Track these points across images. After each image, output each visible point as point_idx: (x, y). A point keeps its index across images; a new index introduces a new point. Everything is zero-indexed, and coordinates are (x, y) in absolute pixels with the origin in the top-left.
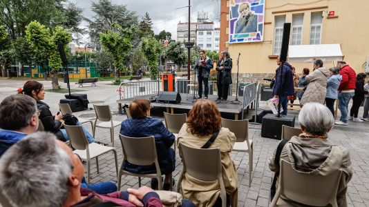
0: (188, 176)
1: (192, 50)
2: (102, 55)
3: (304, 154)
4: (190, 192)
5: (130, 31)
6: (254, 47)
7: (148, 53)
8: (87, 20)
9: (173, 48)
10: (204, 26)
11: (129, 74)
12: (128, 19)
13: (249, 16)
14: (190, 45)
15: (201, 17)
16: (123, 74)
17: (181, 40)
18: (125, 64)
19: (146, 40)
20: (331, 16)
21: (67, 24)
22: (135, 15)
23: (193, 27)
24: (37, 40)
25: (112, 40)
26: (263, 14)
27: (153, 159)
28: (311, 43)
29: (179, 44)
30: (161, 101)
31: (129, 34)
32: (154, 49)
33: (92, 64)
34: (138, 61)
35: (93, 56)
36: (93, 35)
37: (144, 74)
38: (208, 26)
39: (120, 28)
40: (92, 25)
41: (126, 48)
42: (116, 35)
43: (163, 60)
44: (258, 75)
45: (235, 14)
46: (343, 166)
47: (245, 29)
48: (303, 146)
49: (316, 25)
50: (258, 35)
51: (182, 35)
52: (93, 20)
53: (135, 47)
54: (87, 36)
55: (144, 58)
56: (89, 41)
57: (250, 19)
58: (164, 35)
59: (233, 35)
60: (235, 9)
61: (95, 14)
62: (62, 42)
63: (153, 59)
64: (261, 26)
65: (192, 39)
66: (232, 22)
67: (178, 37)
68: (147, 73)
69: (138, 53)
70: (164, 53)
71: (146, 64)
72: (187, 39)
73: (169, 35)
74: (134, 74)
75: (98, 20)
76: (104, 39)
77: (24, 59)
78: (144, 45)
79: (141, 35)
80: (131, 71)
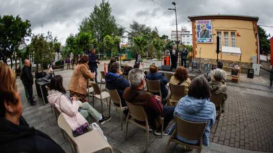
0: (172, 97)
1: (179, 45)
2: (133, 48)
3: (213, 87)
4: (172, 102)
5: (148, 36)
6: (209, 45)
7: (156, 46)
8: (127, 32)
9: (169, 43)
10: (185, 33)
11: (146, 57)
12: (147, 30)
13: (205, 30)
14: (178, 42)
15: (183, 28)
16: (144, 57)
17: (174, 39)
18: (144, 52)
19: (155, 40)
20: (238, 35)
21: (118, 35)
22: (150, 28)
23: (179, 33)
24: (107, 43)
25: (139, 40)
26: (211, 30)
27: (159, 90)
28: (233, 46)
29: (172, 41)
30: (163, 70)
31: (147, 37)
32: (159, 44)
33: (129, 52)
34: (151, 50)
35: (129, 48)
36: (129, 38)
37: (154, 57)
38: (187, 33)
39: (143, 34)
40: (129, 34)
41: (145, 44)
42: (141, 38)
43: (164, 50)
44: (211, 59)
45: (199, 29)
46: (223, 91)
47: (204, 36)
48: (213, 84)
49: (233, 38)
50: (210, 40)
51: (173, 37)
52: (130, 32)
53: (150, 43)
54: (127, 39)
55: (154, 49)
56: (127, 41)
57: (206, 32)
58: (164, 37)
59: (199, 38)
60: (199, 26)
61: (131, 29)
62: (117, 43)
63: (159, 49)
64: (211, 35)
65: (179, 39)
66: (198, 32)
67: (172, 38)
68: (156, 56)
69: (151, 46)
70: (164, 46)
71: (155, 52)
72: (176, 39)
73: (167, 37)
74: (149, 57)
75: (132, 32)
76: (135, 40)
77: (101, 51)
78: (154, 42)
79: (153, 37)
80: (147, 55)
